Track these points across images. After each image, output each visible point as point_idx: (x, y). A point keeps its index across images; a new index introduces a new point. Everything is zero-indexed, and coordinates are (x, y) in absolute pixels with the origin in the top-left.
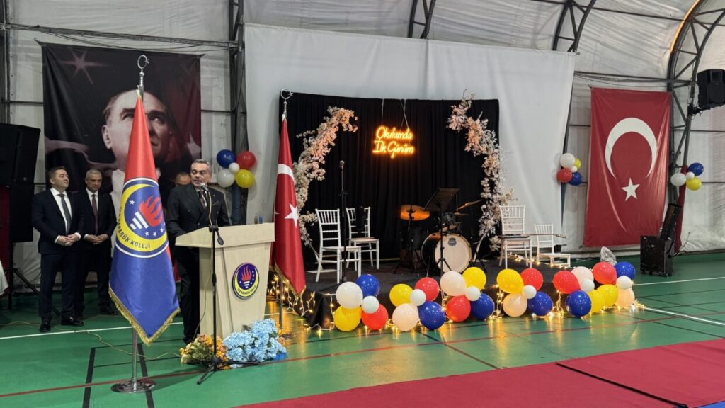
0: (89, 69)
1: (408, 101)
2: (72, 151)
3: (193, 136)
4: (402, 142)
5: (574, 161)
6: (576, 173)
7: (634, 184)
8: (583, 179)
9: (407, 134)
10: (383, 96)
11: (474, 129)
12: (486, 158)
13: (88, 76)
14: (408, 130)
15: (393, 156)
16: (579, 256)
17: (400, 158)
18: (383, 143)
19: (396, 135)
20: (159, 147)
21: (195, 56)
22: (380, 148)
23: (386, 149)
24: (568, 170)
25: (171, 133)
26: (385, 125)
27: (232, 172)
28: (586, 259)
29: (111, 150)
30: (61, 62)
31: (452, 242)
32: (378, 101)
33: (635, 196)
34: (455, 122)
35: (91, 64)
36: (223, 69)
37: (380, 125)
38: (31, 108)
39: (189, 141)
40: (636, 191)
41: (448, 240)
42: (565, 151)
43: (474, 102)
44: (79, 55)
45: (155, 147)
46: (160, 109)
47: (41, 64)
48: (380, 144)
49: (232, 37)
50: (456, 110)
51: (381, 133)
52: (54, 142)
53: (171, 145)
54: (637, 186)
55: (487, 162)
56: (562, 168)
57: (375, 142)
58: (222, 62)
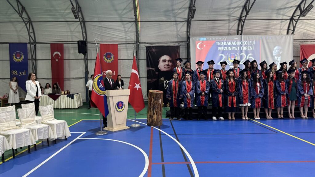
0: (155, 51)
2: (152, 70)
13: (155, 53)
21: (178, 46)
29: (160, 70)
30: (150, 50)
35: (156, 50)
36: (185, 48)
38: (144, 60)
44: (153, 48)
46: (171, 59)
47: (145, 50)
49: (188, 40)
52: (148, 68)
58: (185, 46)
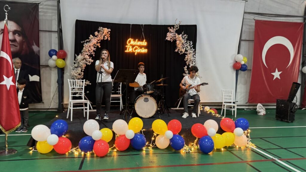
1: (145, 25)
3: (35, 43)
4: (141, 47)
5: (242, 58)
6: (244, 65)
7: (279, 71)
8: (249, 68)
9: (144, 42)
10: (131, 23)
11: (179, 40)
12: (186, 55)
14: (144, 40)
15: (136, 54)
16: (247, 107)
17: (140, 54)
18: (131, 47)
19: (138, 43)
20: (18, 48)
21: (36, 3)
22: (129, 49)
23: (132, 50)
24: (239, 63)
25: (24, 41)
26: (132, 38)
27: (54, 60)
28: (250, 109)
31: (146, 100)
32: (128, 25)
33: (279, 78)
34: (169, 37)
37: (129, 38)
39: (33, 45)
40: (280, 75)
41: (144, 99)
42: (238, 53)
43: (180, 26)
45: (16, 48)
46: (19, 29)
48: (129, 47)
50: (170, 30)
51: (130, 42)
53: (24, 47)
54: (280, 72)
55: (186, 58)
56: (236, 62)
57: (126, 46)
